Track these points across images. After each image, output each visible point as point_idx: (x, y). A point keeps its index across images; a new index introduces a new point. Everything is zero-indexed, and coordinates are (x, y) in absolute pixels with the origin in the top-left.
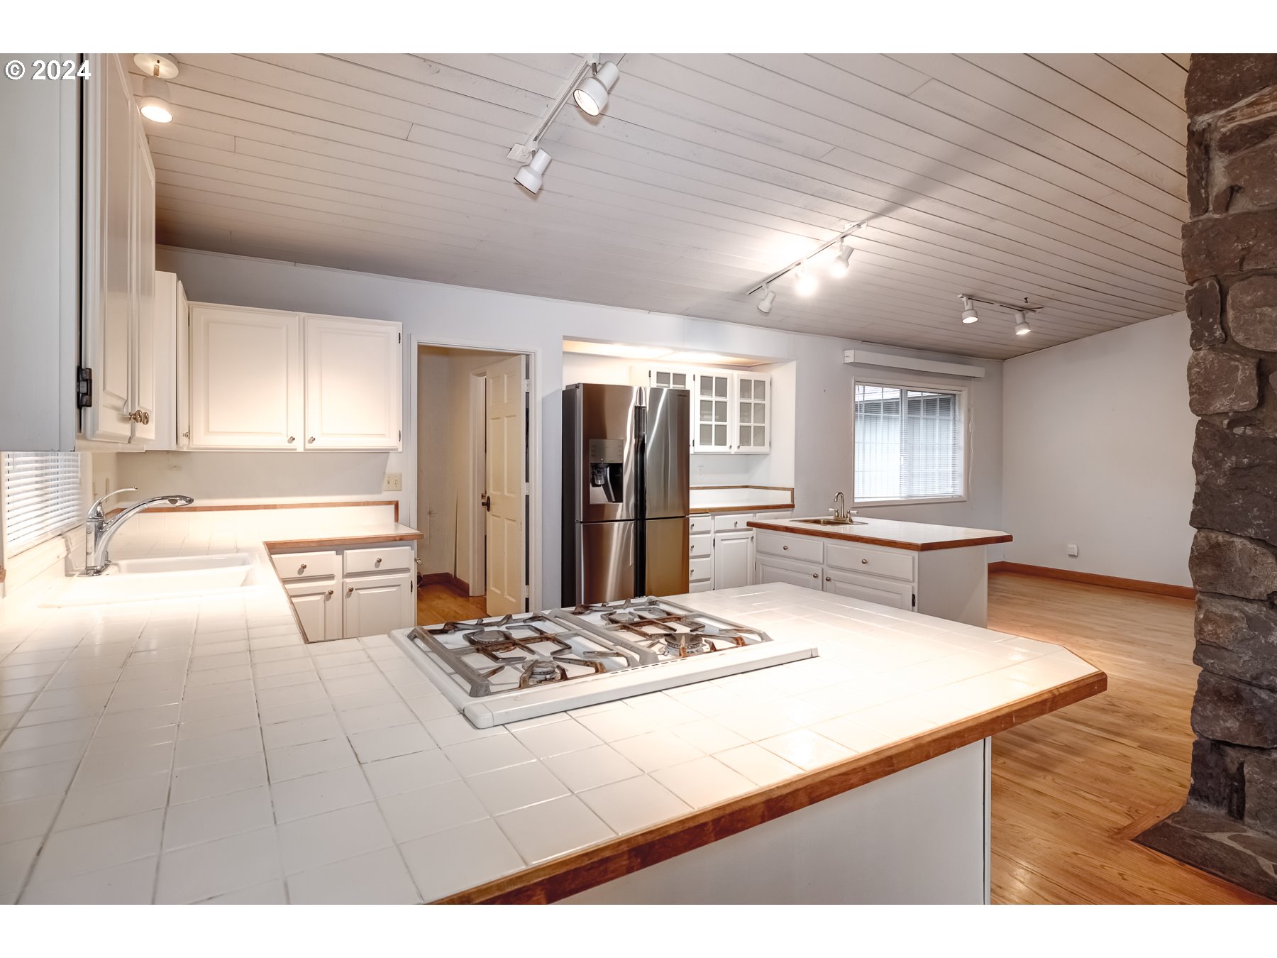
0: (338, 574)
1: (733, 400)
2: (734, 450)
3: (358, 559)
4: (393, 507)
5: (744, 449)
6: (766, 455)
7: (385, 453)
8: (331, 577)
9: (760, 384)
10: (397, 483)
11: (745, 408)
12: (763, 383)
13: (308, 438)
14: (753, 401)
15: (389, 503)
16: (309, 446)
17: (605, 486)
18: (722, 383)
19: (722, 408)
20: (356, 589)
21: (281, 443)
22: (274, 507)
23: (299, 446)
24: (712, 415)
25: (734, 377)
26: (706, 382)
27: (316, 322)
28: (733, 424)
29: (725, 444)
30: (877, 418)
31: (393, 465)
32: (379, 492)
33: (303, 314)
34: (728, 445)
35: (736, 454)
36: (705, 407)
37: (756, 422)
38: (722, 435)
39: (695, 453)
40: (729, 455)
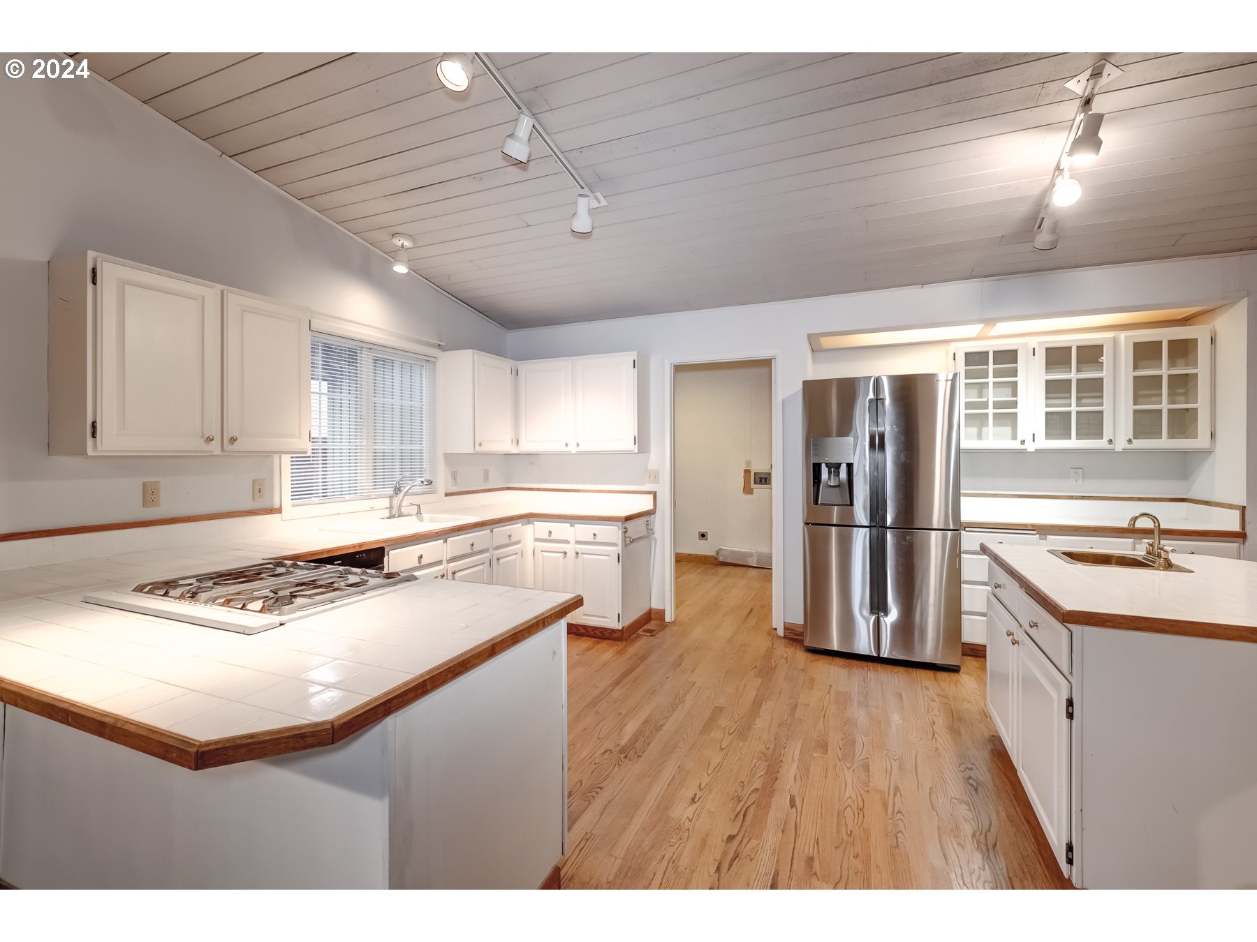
0: (572, 542)
1: (1117, 374)
2: (1121, 445)
3: (585, 531)
4: (651, 496)
5: (1148, 443)
6: (1201, 452)
8: (567, 542)
10: (655, 476)
11: (1145, 384)
12: (1191, 341)
13: (576, 443)
14: (1165, 371)
15: (649, 493)
17: (840, 488)
18: (1092, 352)
19: (1092, 388)
20: (582, 553)
21: (562, 447)
23: (570, 449)
24: (1070, 398)
25: (1120, 341)
26: (1056, 357)
27: (582, 362)
28: (1119, 407)
29: (1099, 435)
31: (653, 463)
32: (641, 484)
34: (1106, 438)
35: (1125, 451)
36: (1054, 389)
37: (1171, 402)
38: (1092, 425)
39: (1038, 451)
40: (1112, 452)
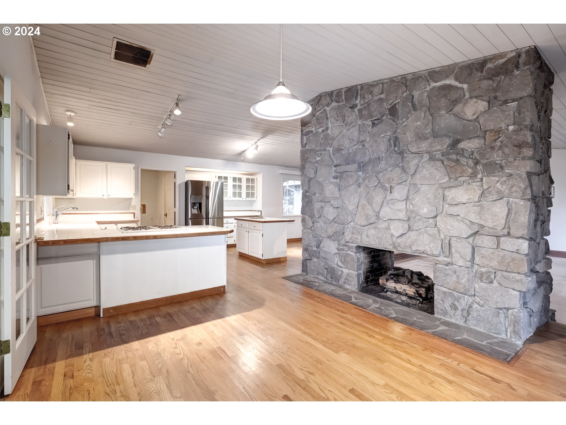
1: (244, 184)
2: (244, 199)
4: (133, 214)
5: (248, 199)
6: (255, 201)
7: (131, 199)
9: (253, 180)
10: (134, 208)
11: (248, 187)
12: (254, 179)
13: (108, 195)
14: (250, 185)
15: (132, 213)
16: (108, 197)
17: (197, 209)
18: (240, 180)
19: (240, 187)
21: (100, 196)
22: (99, 213)
23: (105, 197)
24: (237, 188)
25: (244, 178)
26: (234, 179)
27: (111, 165)
28: (244, 191)
29: (241, 197)
30: (299, 190)
31: (133, 203)
32: (129, 210)
33: (107, 162)
34: (242, 198)
35: (245, 201)
36: (234, 186)
37: (251, 191)
38: (240, 195)
39: (231, 200)
40: (242, 201)
